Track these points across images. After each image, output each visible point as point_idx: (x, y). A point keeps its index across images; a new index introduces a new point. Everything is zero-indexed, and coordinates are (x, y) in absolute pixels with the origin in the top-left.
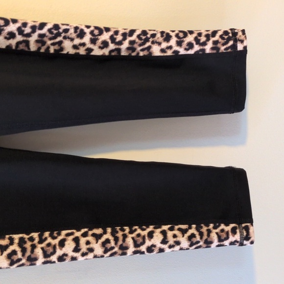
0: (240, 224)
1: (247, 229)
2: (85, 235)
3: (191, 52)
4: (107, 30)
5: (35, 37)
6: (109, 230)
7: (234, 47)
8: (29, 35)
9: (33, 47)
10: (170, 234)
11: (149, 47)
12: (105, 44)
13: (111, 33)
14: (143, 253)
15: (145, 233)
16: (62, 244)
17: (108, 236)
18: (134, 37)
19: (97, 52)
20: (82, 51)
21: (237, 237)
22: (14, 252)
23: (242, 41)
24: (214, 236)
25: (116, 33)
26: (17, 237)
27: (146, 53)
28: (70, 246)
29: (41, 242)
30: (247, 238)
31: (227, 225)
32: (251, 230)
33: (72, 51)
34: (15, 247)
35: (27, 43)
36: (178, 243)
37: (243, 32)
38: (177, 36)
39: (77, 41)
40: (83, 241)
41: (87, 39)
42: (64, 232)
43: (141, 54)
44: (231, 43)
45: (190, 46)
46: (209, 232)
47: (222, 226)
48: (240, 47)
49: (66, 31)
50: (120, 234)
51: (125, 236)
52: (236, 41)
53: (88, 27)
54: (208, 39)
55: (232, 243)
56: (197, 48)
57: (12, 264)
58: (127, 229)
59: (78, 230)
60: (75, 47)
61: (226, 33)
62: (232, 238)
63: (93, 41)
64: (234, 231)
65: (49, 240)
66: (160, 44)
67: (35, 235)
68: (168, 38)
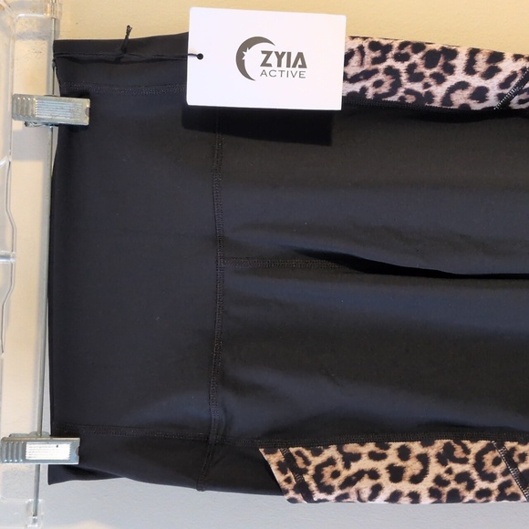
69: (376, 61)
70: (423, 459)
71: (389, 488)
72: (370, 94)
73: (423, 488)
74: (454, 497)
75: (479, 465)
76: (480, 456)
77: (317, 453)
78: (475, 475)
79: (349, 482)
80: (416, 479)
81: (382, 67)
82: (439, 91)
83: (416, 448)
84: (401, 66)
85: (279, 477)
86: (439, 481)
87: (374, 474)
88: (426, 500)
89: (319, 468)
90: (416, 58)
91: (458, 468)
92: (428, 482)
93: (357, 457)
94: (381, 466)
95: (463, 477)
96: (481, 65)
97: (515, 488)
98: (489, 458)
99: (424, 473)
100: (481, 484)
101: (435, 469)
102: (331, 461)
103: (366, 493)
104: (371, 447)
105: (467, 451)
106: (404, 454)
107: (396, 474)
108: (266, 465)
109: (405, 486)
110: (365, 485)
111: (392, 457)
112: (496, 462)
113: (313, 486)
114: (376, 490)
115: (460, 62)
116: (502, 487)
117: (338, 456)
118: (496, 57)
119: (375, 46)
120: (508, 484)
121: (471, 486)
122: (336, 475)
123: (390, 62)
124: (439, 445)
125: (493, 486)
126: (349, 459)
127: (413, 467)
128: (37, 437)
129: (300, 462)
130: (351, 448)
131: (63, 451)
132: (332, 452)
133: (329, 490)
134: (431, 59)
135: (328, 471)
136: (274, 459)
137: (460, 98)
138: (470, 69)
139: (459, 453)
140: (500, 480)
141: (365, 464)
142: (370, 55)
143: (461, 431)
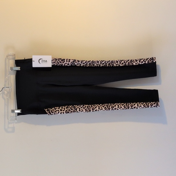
0: (156, 102)
1: (158, 103)
2: (120, 104)
3: (143, 63)
4: (123, 60)
5: (108, 63)
6: (125, 103)
7: (153, 61)
8: (107, 63)
9: (108, 66)
10: (139, 104)
11: (133, 63)
12: (123, 64)
13: (124, 61)
14: (133, 108)
15: (133, 104)
16: (115, 106)
17: (125, 105)
18: (129, 61)
19: (121, 65)
20: (118, 65)
21: (155, 105)
22: (106, 107)
23: (155, 60)
24: (150, 105)
25: (125, 61)
26: (106, 104)
27: (132, 64)
28: (117, 107)
29: (111, 105)
30: (158, 105)
31: (153, 102)
32: (159, 103)
33: (116, 66)
34: (106, 106)
35: (106, 65)
36: (141, 106)
37: (155, 58)
38: (139, 60)
39: (117, 64)
40: (119, 105)
41: (119, 63)
42: (115, 104)
43: (131, 65)
44: (152, 61)
45: (142, 62)
46: (148, 104)
47: (152, 103)
48: (154, 61)
49: (114, 62)
50: (128, 104)
51: (129, 105)
52: (153, 60)
53: (119, 60)
54: (146, 60)
55: (154, 107)
56: (144, 62)
57: (105, 110)
58: (129, 103)
59: (119, 103)
60: (116, 65)
61: (151, 58)
62: (154, 105)
63: (120, 63)
64: (154, 104)
65: (113, 105)
66: (135, 62)
67: (110, 104)
68: (137, 61)
69: (55, 61)
70: (64, 108)
71: (60, 112)
72: (55, 65)
73: (64, 112)
74: (68, 112)
75: (71, 108)
76: (71, 107)
77: (51, 109)
78: (70, 110)
79: (55, 112)
80: (63, 111)
81: (56, 61)
82: (64, 64)
83: (64, 107)
84: (59, 61)
85: (47, 112)
86: (66, 110)
87: (58, 110)
88: (65, 113)
89: (52, 110)
90: (60, 60)
91: (68, 109)
92: (65, 111)
93: (56, 109)
94: (59, 109)
95: (69, 110)
96: (68, 61)
97: (75, 111)
98: (72, 107)
99: (64, 110)
100: (71, 111)
101: (66, 109)
102: (53, 110)
103: (57, 113)
104: (58, 107)
105: (69, 107)
106: (62, 108)
107: (61, 110)
108: (45, 110)
109: (62, 112)
110: (57, 112)
111: (61, 108)
112: (73, 108)
113: (51, 112)
114: (59, 112)
115: (65, 60)
116: (74, 111)
117: (54, 109)
118: (70, 60)
119: (55, 59)
120: (74, 110)
121: (70, 111)
122: (54, 111)
123: (57, 61)
124: (66, 106)
125: (73, 111)
126: (55, 109)
127: (63, 109)
128: (16, 110)
129: (49, 110)
130: (55, 108)
131: (19, 111)
132: (53, 108)
133: (53, 113)
134: (62, 60)
135: (53, 111)
136: (46, 110)
137: (66, 65)
138: (67, 61)
139: (68, 107)
140: (73, 110)
141: (57, 109)
142: (55, 60)
143: (69, 105)
